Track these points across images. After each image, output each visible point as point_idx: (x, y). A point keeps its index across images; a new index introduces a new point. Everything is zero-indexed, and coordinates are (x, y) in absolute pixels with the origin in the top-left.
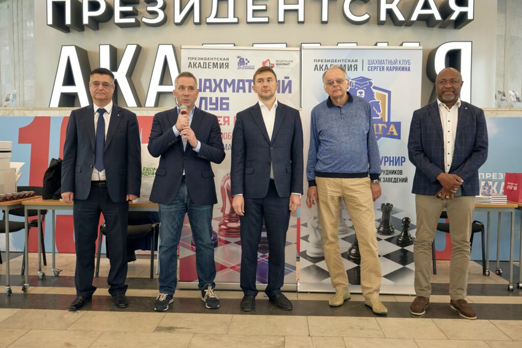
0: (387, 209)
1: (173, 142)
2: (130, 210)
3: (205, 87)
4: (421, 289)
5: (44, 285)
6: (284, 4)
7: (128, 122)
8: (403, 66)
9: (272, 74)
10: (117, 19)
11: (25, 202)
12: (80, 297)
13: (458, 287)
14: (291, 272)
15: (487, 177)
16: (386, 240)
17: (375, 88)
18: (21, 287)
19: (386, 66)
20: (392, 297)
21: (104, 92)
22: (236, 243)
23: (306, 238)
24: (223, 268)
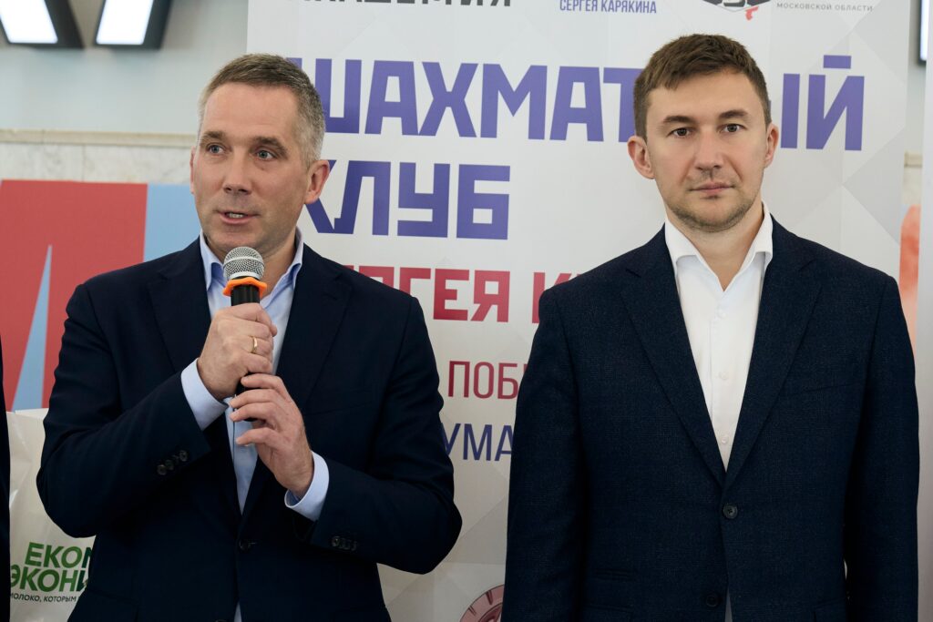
3: (380, 109)
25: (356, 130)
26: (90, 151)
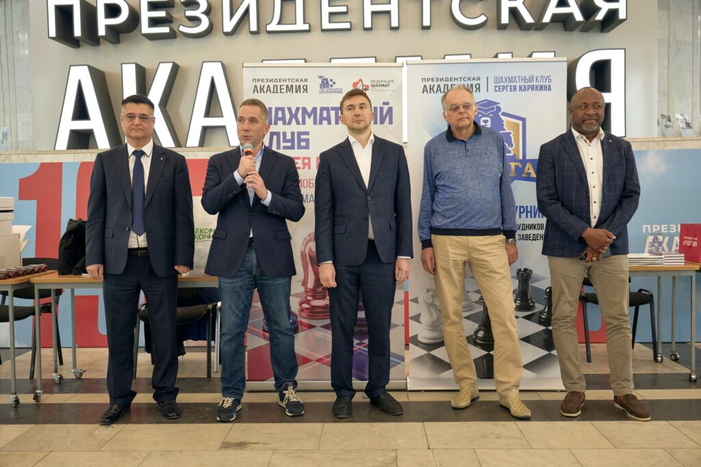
0: (524, 277)
1: (235, 192)
2: (180, 286)
3: (277, 119)
4: (573, 382)
5: (61, 392)
6: (372, 4)
7: (175, 168)
8: (541, 84)
9: (365, 98)
10: (145, 28)
11: (35, 279)
12: (115, 407)
13: (623, 378)
14: (399, 363)
15: (654, 230)
16: (524, 317)
17: (504, 114)
18: (32, 396)
19: (518, 85)
20: (534, 394)
21: (141, 127)
22: (323, 327)
23: (417, 318)
24: (306, 361)
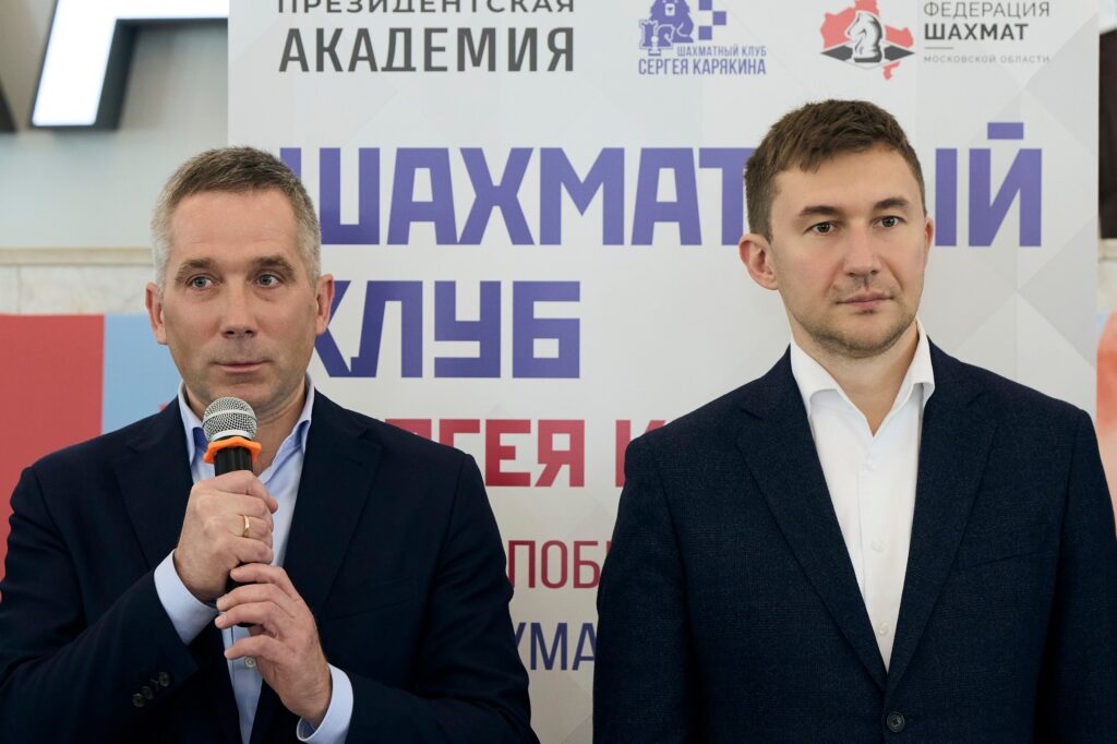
1: (164, 680)
3: (406, 212)
9: (896, 162)
25: (375, 240)
26: (29, 274)
